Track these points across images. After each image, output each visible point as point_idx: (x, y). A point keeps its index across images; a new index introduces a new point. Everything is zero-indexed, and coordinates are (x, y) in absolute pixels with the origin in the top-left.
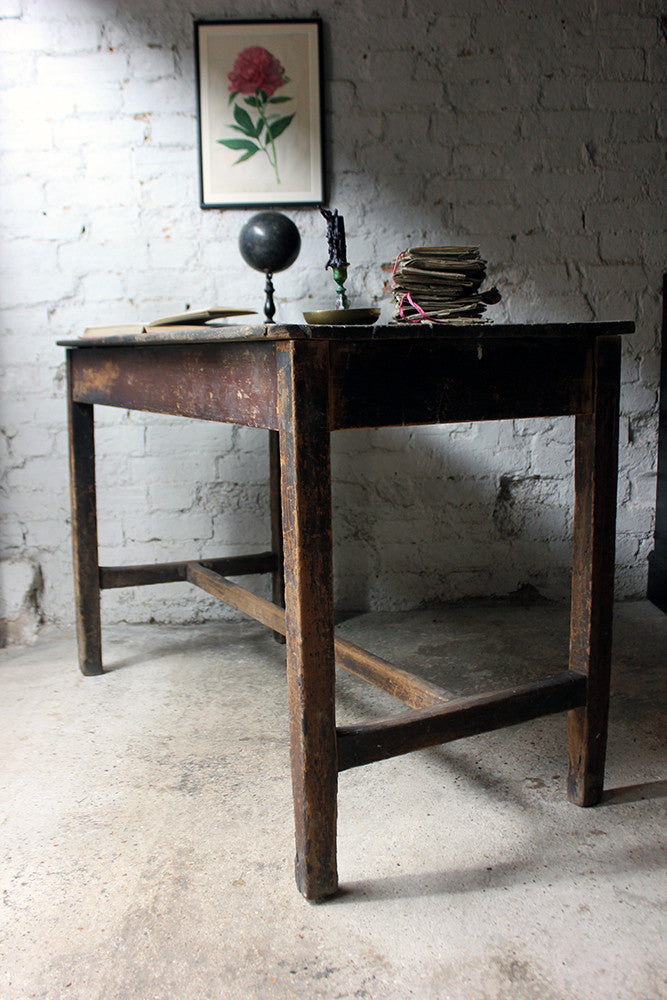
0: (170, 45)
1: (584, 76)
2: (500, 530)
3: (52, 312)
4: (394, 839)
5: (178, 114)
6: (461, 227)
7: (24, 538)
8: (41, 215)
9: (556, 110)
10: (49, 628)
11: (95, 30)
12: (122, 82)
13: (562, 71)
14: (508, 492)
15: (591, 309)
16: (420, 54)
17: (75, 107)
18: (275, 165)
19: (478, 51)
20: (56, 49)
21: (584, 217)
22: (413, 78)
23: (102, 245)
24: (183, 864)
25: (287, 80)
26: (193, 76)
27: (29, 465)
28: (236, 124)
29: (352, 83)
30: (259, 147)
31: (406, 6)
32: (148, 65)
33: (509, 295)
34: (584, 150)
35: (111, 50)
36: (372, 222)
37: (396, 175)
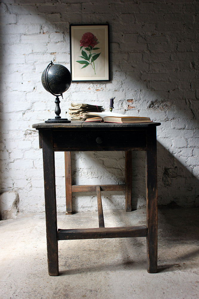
0: (62, 32)
1: (191, 41)
2: (165, 184)
3: (24, 114)
4: (133, 283)
5: (64, 53)
6: (152, 88)
7: (13, 185)
8: (21, 83)
9: (182, 52)
10: (20, 214)
11: (39, 27)
12: (47, 43)
13: (184, 40)
14: (167, 172)
15: (193, 114)
16: (140, 35)
17: (32, 51)
18: (94, 69)
19: (158, 34)
20: (27, 33)
21: (191, 85)
22: (137, 42)
23: (40, 93)
24: (66, 290)
25: (98, 43)
26: (69, 41)
27: (15, 161)
28: (82, 56)
29: (118, 43)
30: (89, 63)
31: (135, 20)
32: (55, 38)
33: (168, 109)
34: (191, 64)
35: (44, 33)
36: (124, 87)
37: (132, 72)
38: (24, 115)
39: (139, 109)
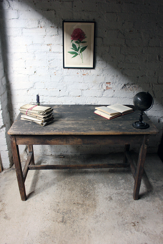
0: (56, 27)
1: (160, 38)
5: (58, 44)
6: (126, 74)
8: (25, 68)
9: (152, 47)
11: (37, 22)
12: (44, 36)
13: (155, 37)
15: (154, 94)
16: (120, 31)
17: (32, 42)
18: (82, 58)
19: (135, 31)
20: (27, 27)
21: (155, 73)
22: (117, 37)
23: (40, 76)
25: (86, 37)
26: (62, 35)
28: (73, 48)
29: (102, 38)
30: (78, 54)
31: (117, 18)
32: (50, 32)
33: (136, 90)
34: (157, 57)
35: (41, 27)
36: (105, 73)
37: (111, 61)
38: (28, 92)
39: (114, 90)
